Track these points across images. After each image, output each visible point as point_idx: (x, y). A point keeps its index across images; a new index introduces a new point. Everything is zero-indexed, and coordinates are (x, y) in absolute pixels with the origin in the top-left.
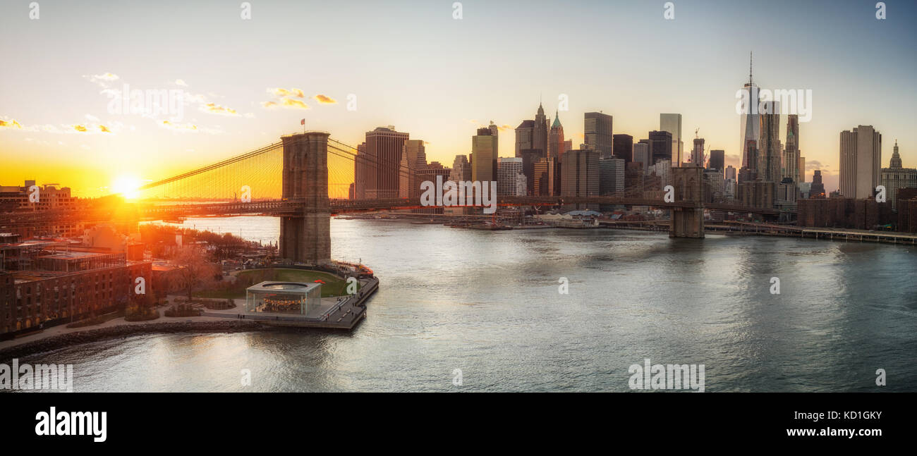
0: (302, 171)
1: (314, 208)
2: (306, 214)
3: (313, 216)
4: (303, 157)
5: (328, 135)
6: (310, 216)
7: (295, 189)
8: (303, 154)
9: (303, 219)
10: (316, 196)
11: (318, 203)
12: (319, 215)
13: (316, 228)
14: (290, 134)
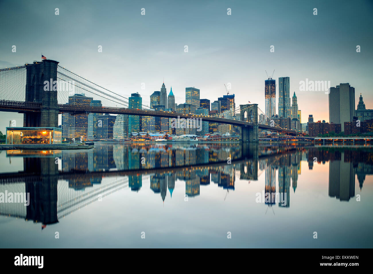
0: (40, 85)
1: (48, 107)
2: (43, 110)
3: (47, 111)
4: (40, 76)
5: (58, 63)
6: (45, 112)
7: (35, 96)
8: (41, 74)
9: (40, 113)
10: (49, 99)
11: (51, 103)
12: (51, 111)
13: (49, 119)
14: (31, 63)
